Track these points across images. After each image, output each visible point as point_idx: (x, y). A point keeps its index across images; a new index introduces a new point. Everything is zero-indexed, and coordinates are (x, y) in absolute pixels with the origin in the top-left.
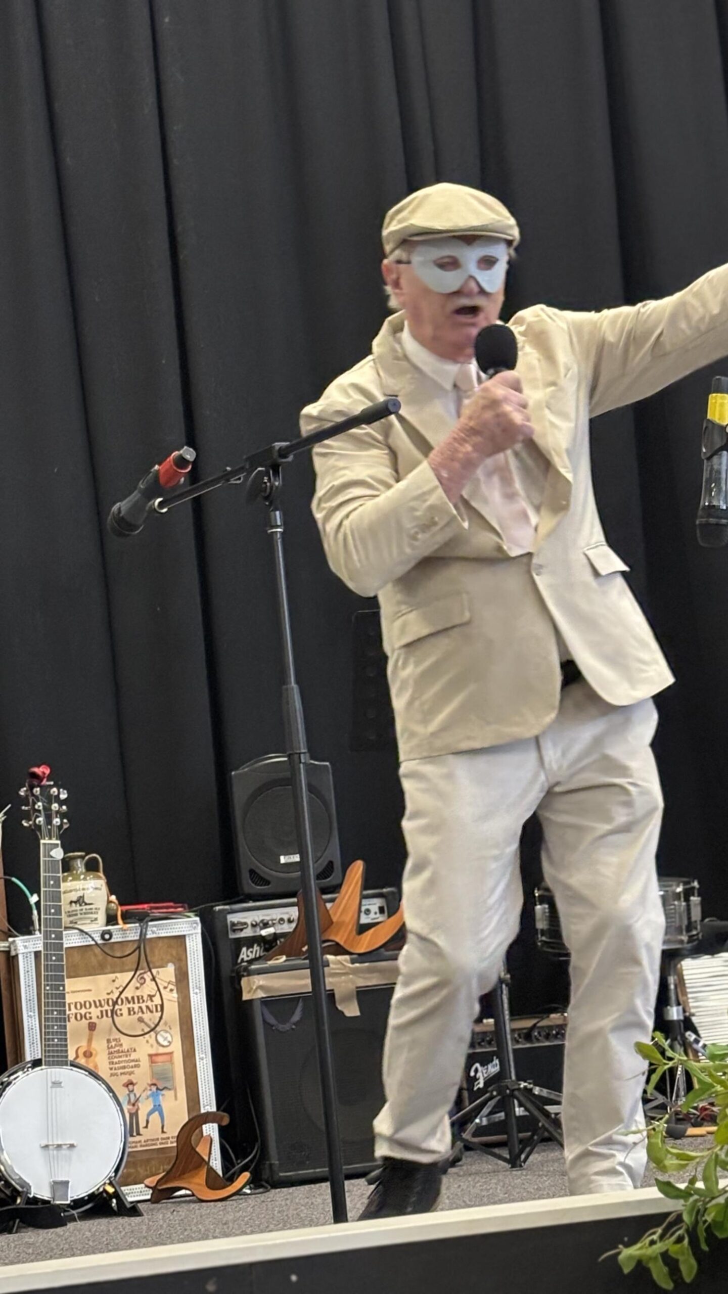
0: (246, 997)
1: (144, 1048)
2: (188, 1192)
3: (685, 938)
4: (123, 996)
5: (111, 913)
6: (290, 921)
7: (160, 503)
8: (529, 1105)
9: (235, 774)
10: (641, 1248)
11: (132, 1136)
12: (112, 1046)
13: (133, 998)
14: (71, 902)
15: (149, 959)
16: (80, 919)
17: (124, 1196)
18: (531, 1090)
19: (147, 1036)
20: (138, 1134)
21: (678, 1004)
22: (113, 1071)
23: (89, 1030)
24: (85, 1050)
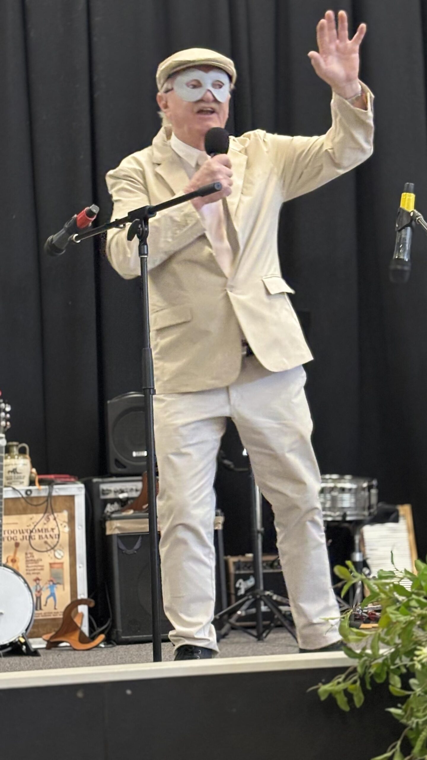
0: (108, 532)
1: (46, 559)
2: (68, 644)
3: (366, 513)
4: (36, 528)
5: (32, 479)
6: (137, 490)
7: (76, 237)
8: (270, 605)
9: (110, 403)
10: (332, 686)
11: (36, 609)
12: (28, 557)
13: (42, 530)
14: (9, 472)
15: (53, 506)
16: (14, 482)
17: (30, 644)
18: (271, 597)
19: (49, 552)
20: (41, 609)
21: (360, 551)
22: (28, 572)
23: (15, 546)
24: (12, 558)
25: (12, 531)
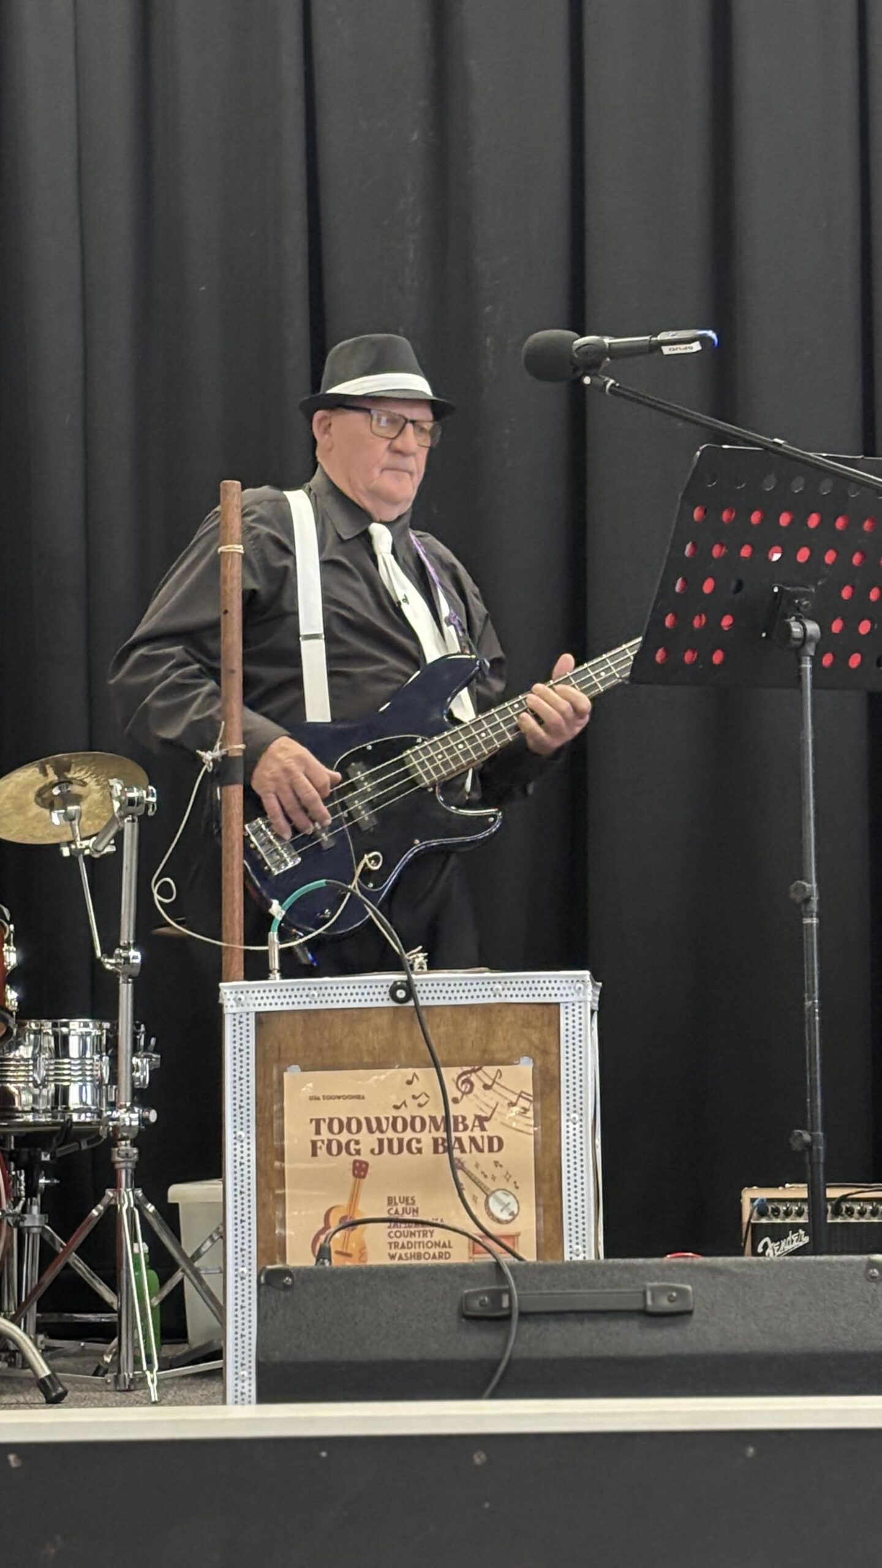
23: (354, 1174)
24: (343, 1214)
25: (345, 1121)
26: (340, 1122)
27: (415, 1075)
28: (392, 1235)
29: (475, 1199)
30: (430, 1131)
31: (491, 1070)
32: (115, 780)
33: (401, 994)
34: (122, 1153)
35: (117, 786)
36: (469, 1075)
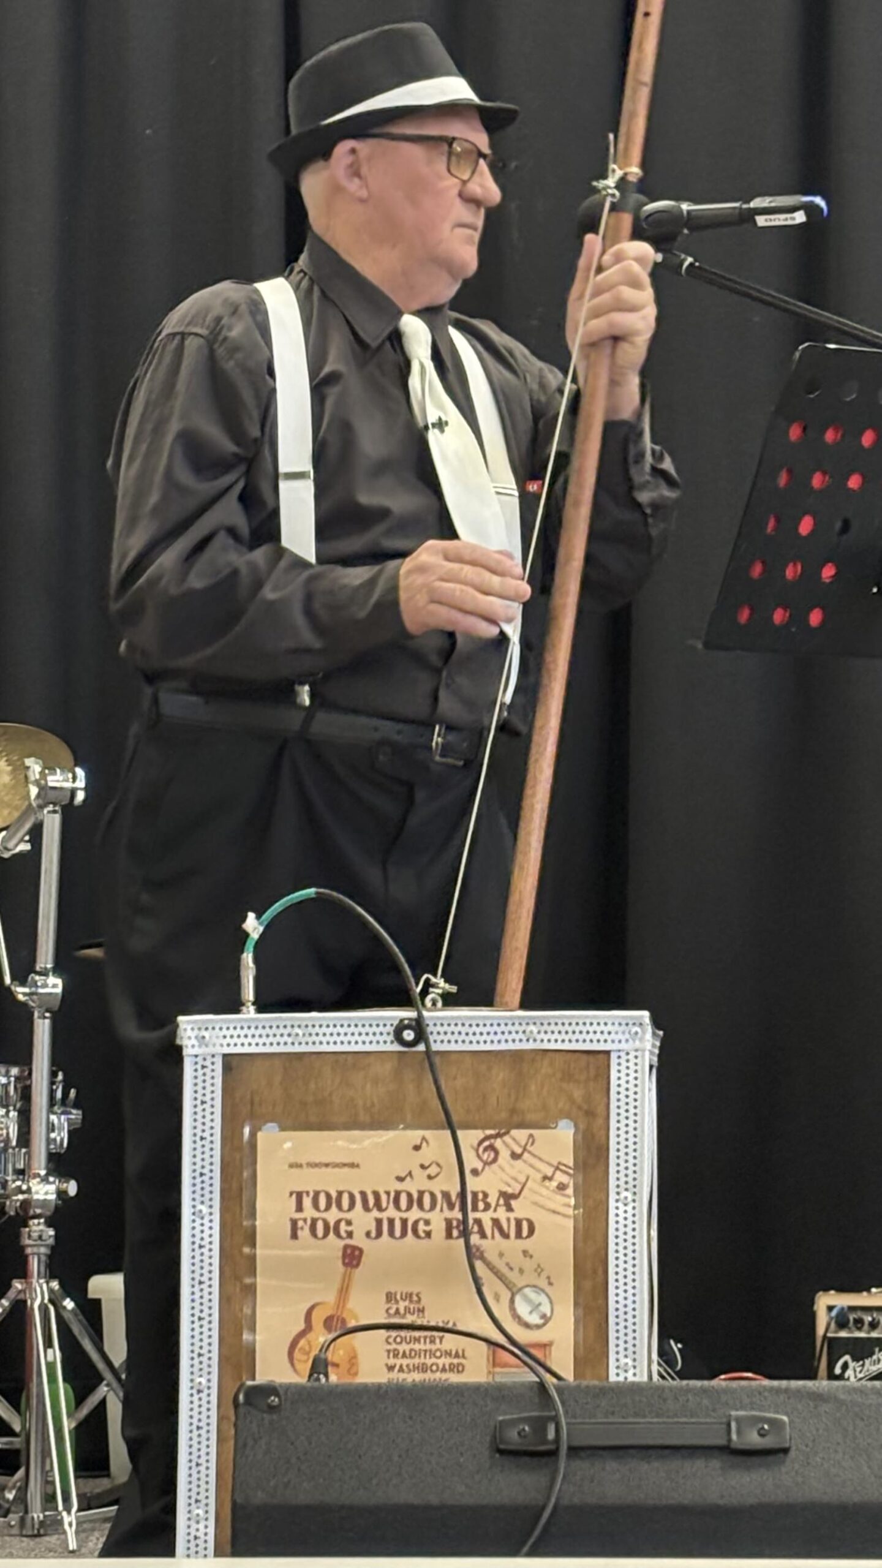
4: (436, 1189)
12: (397, 1312)
23: (344, 1264)
24: (329, 1313)
25: (334, 1195)
26: (328, 1196)
27: (424, 1139)
28: (391, 1340)
29: (497, 1298)
30: (442, 1210)
31: (521, 1135)
32: (32, 759)
33: (409, 1035)
34: (35, 1235)
35: (35, 767)
36: (492, 1141)
